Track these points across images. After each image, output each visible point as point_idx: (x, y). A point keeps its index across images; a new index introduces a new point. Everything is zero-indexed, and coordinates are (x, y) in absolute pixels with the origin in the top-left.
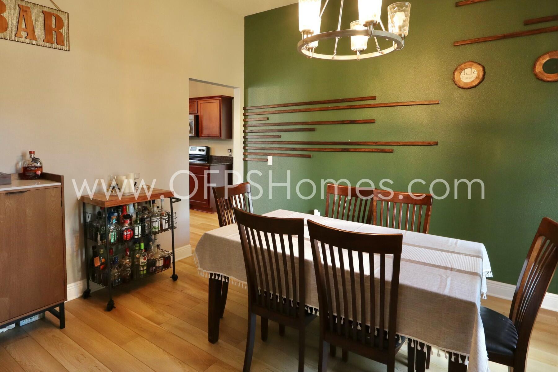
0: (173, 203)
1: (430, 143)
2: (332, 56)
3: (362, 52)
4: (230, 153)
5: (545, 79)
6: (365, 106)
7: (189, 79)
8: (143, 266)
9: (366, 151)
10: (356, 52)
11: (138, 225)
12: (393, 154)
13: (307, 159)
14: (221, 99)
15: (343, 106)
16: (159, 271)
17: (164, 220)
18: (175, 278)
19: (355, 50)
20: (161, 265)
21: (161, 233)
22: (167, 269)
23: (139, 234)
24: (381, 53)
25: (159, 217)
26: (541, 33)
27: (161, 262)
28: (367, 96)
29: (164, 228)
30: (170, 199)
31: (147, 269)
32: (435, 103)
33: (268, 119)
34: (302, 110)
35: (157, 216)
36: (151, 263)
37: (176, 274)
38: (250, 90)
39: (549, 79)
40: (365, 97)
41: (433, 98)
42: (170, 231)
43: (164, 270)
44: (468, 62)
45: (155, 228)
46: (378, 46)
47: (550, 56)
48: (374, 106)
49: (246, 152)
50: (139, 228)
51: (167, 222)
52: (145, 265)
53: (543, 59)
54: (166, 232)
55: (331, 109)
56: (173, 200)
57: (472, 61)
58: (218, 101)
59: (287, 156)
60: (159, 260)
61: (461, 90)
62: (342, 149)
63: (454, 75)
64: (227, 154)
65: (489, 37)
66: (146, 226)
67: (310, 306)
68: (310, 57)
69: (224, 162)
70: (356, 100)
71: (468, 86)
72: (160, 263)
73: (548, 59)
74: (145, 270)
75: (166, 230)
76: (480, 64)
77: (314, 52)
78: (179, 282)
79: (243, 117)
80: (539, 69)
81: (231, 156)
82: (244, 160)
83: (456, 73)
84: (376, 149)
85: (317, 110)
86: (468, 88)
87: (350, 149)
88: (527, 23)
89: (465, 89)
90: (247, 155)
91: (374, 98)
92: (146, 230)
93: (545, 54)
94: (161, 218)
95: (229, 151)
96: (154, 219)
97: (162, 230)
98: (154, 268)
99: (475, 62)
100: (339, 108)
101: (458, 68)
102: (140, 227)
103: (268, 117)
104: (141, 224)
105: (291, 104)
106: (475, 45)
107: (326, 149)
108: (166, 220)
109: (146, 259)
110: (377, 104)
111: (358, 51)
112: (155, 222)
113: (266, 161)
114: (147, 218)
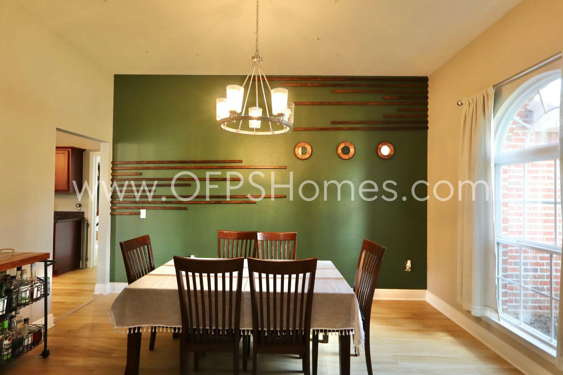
0: (48, 266)
1: (281, 196)
2: (237, 130)
3: (257, 130)
4: (79, 208)
5: (343, 157)
6: (234, 167)
7: (57, 128)
8: (7, 349)
9: (236, 202)
10: (253, 129)
11: (3, 299)
12: (257, 204)
13: (184, 211)
14: (70, 150)
15: (216, 166)
16: (28, 351)
17: (37, 288)
18: (45, 354)
19: (253, 128)
20: (30, 342)
21: (31, 303)
22: (37, 346)
23: (4, 310)
24: (273, 133)
25: (30, 285)
26: (339, 130)
27: (30, 339)
28: (235, 159)
29: (35, 297)
30: (44, 263)
31: (12, 352)
32: (283, 168)
33: (141, 174)
34: (178, 167)
35: (27, 285)
36: (17, 344)
37: (47, 349)
38: (120, 146)
39: (345, 158)
40: (234, 160)
41: (282, 164)
42: (43, 300)
43: (34, 348)
44: (303, 142)
45: (24, 299)
46: (271, 128)
47: (344, 144)
48: (241, 168)
49: (114, 206)
50: (4, 302)
51: (39, 289)
52: (9, 348)
53: (341, 146)
54: (38, 301)
55: (206, 168)
56: (48, 263)
57: (305, 142)
58: (66, 152)
59: (162, 209)
60: (28, 336)
61: (299, 160)
62: (216, 201)
63: (295, 150)
64: (75, 210)
65: (314, 128)
66: (13, 298)
67: (242, 329)
68: (223, 129)
69: (71, 218)
70: (227, 162)
71: (304, 158)
72: (29, 341)
73: (343, 146)
74: (10, 353)
75: (37, 299)
76: (309, 145)
77: (226, 126)
78: (51, 357)
79: (111, 171)
80: (340, 151)
81: (80, 211)
82: (112, 214)
83: (296, 149)
84: (243, 201)
85: (192, 168)
86: (303, 160)
87: (222, 201)
88: (333, 123)
89: (301, 160)
90: (115, 209)
91: (241, 162)
92: (14, 303)
93: (342, 143)
94: (32, 286)
95: (78, 205)
96: (23, 288)
97: (32, 300)
98: (21, 348)
99: (307, 143)
100: (213, 168)
101: (297, 146)
102: (6, 301)
103: (141, 172)
104: (7, 297)
105: (167, 161)
106: (306, 132)
107: (201, 201)
108: (39, 287)
109: (11, 340)
110: (244, 166)
111: (255, 129)
112: (26, 291)
113: (139, 215)
114: (14, 289)
